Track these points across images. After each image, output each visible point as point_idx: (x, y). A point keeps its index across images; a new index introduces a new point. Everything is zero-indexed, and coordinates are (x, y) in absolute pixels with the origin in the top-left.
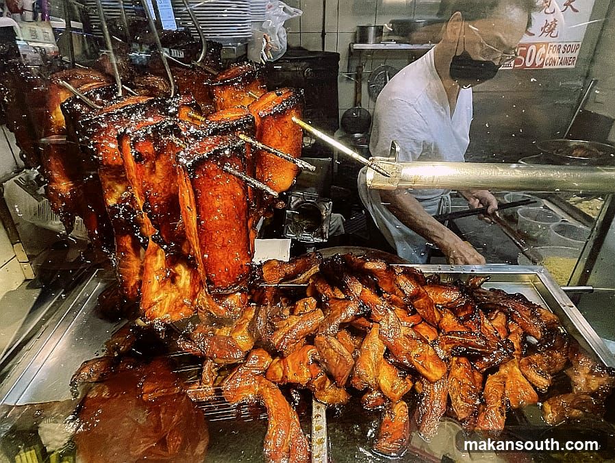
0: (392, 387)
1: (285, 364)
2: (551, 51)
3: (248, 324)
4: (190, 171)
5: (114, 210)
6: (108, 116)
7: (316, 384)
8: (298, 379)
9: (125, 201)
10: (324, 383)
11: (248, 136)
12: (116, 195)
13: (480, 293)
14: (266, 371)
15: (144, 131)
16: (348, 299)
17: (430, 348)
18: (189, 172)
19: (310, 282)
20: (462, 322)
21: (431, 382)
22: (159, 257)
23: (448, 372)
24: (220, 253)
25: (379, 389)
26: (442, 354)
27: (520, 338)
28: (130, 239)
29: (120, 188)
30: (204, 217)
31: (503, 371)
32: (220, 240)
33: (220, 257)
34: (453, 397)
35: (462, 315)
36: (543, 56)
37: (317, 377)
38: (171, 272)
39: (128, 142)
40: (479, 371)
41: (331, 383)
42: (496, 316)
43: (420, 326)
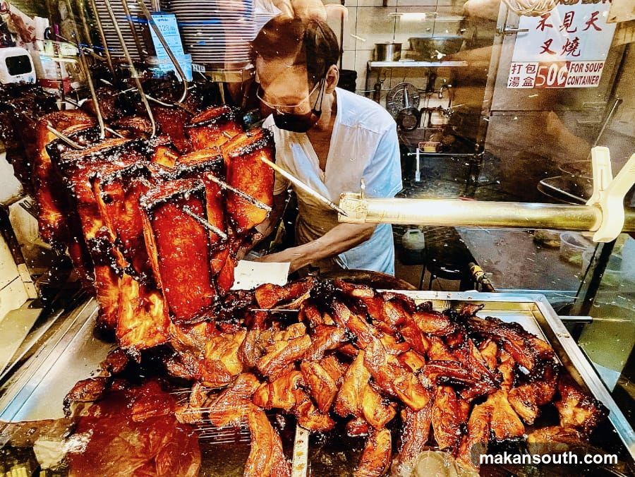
0: (375, 415)
1: (271, 389)
2: (573, 70)
3: (237, 348)
4: (150, 214)
5: (93, 244)
6: (86, 158)
7: (300, 410)
8: (282, 404)
9: (102, 235)
10: (308, 408)
11: (217, 176)
12: (94, 229)
13: (473, 321)
14: (253, 395)
15: (113, 175)
16: (335, 326)
17: (414, 377)
18: (148, 215)
19: (301, 308)
20: (450, 351)
21: (414, 411)
22: (133, 287)
23: (433, 401)
24: (182, 287)
25: (363, 416)
26: (426, 382)
27: (510, 369)
28: (108, 269)
29: (98, 223)
30: (164, 255)
31: (490, 401)
32: (181, 275)
33: (182, 291)
34: (435, 426)
35: (452, 344)
36: (565, 75)
37: (302, 402)
38: (145, 301)
39: (99, 185)
40: (465, 400)
41: (315, 409)
42: (487, 345)
43: (408, 354)
